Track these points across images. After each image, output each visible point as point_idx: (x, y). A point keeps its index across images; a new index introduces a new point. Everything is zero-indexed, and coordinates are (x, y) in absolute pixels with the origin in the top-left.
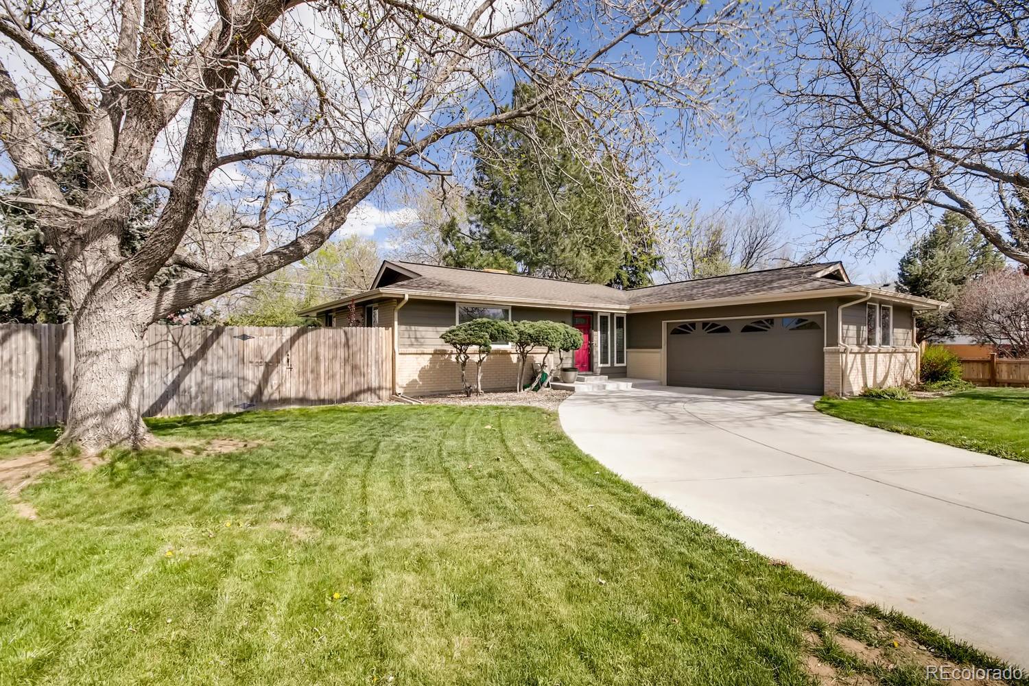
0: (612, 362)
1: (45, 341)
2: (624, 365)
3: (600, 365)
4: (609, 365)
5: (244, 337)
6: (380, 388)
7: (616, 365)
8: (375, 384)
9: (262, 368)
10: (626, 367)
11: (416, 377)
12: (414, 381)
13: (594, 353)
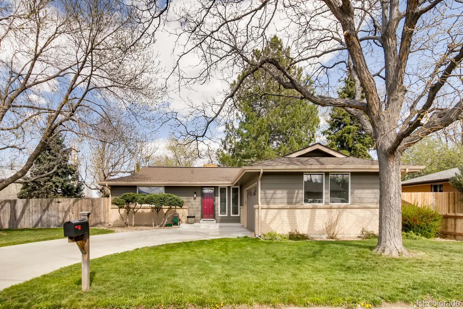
0: (229, 214)
1: (12, 204)
2: (239, 215)
3: (220, 215)
4: (227, 215)
5: (59, 202)
6: (104, 223)
7: (232, 215)
8: (103, 221)
9: (64, 213)
10: (240, 217)
11: (118, 218)
12: (117, 220)
13: (216, 209)
